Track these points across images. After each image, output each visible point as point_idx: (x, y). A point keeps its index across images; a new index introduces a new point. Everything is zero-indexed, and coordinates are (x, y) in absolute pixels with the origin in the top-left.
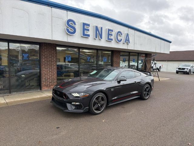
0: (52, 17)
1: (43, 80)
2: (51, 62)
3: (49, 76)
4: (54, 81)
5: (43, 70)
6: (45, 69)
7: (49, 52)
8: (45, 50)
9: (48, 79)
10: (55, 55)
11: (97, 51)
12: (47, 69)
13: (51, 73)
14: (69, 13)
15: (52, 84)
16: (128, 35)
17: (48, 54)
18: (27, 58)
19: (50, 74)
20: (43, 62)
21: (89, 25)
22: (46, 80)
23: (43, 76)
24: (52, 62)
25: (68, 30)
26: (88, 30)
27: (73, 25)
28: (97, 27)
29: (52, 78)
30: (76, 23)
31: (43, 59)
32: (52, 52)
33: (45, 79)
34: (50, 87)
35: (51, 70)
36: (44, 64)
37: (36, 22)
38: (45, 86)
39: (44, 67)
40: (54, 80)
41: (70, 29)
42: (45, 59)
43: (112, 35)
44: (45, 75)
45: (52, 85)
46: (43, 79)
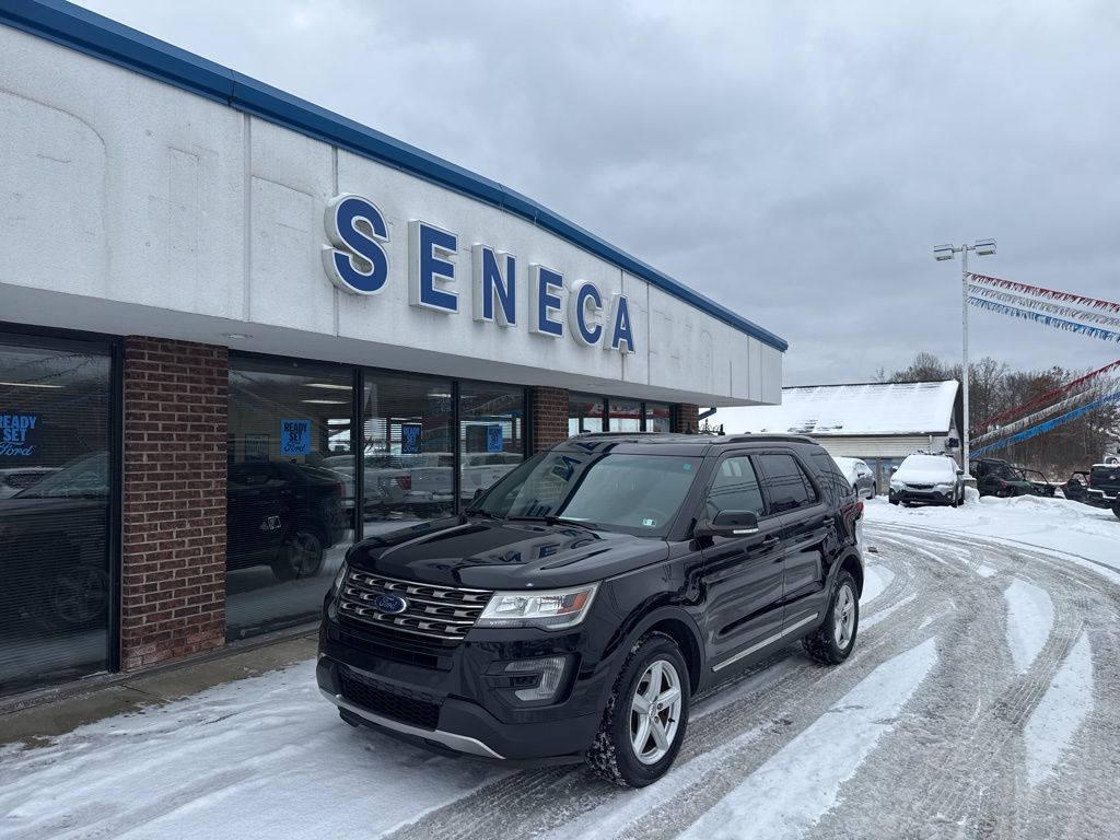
0: (250, 175)
1: (136, 601)
2: (192, 466)
3: (174, 564)
4: (209, 597)
5: (141, 528)
6: (151, 517)
7: (181, 398)
8: (155, 387)
9: (170, 585)
10: (217, 420)
11: (455, 393)
12: (162, 516)
13: (192, 543)
14: (347, 159)
15: (197, 620)
16: (622, 305)
17: (171, 417)
18: (23, 447)
19: (187, 553)
20: (142, 467)
21: (449, 242)
22: (156, 597)
23: (135, 570)
24: (199, 466)
25: (342, 262)
26: (448, 270)
27: (374, 238)
28: (488, 255)
29: (198, 580)
30: (388, 227)
31: (144, 447)
32: (199, 400)
33: (147, 588)
34: (181, 642)
35: (192, 523)
36: (147, 487)
37: (152, 198)
38: (148, 640)
39: (146, 507)
40: (211, 588)
41: (353, 255)
42: (154, 447)
43: (556, 303)
44: (150, 558)
45: (196, 630)
46: (135, 590)
